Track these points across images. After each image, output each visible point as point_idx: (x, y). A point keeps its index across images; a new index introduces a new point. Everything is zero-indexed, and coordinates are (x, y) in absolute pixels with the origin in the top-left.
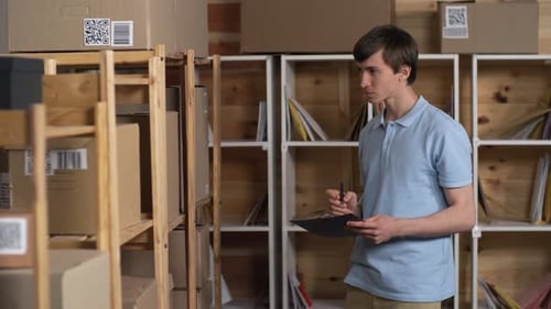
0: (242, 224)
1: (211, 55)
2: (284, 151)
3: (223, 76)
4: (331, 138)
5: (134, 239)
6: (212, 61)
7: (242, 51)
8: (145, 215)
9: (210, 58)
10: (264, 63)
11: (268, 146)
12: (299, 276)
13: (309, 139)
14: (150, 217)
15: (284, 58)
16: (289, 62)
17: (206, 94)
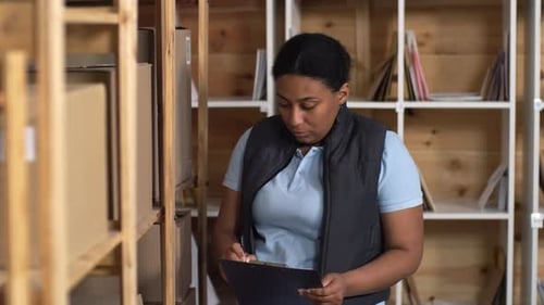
11: (268, 107)
17: (188, 39)
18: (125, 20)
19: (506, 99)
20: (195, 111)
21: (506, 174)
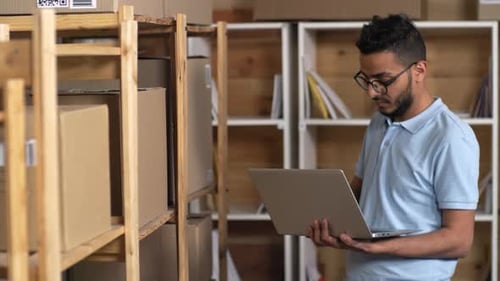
0: (254, 212)
1: (215, 21)
2: (302, 129)
3: (230, 47)
4: (354, 116)
5: (102, 248)
6: (216, 29)
7: (255, 18)
8: (116, 218)
9: (214, 26)
10: (279, 32)
11: (284, 124)
12: (321, 268)
13: (330, 117)
14: (122, 222)
15: (302, 26)
16: (308, 31)
17: (208, 66)
18: (126, 52)
19: (490, 116)
20: (215, 129)
21: (490, 182)
